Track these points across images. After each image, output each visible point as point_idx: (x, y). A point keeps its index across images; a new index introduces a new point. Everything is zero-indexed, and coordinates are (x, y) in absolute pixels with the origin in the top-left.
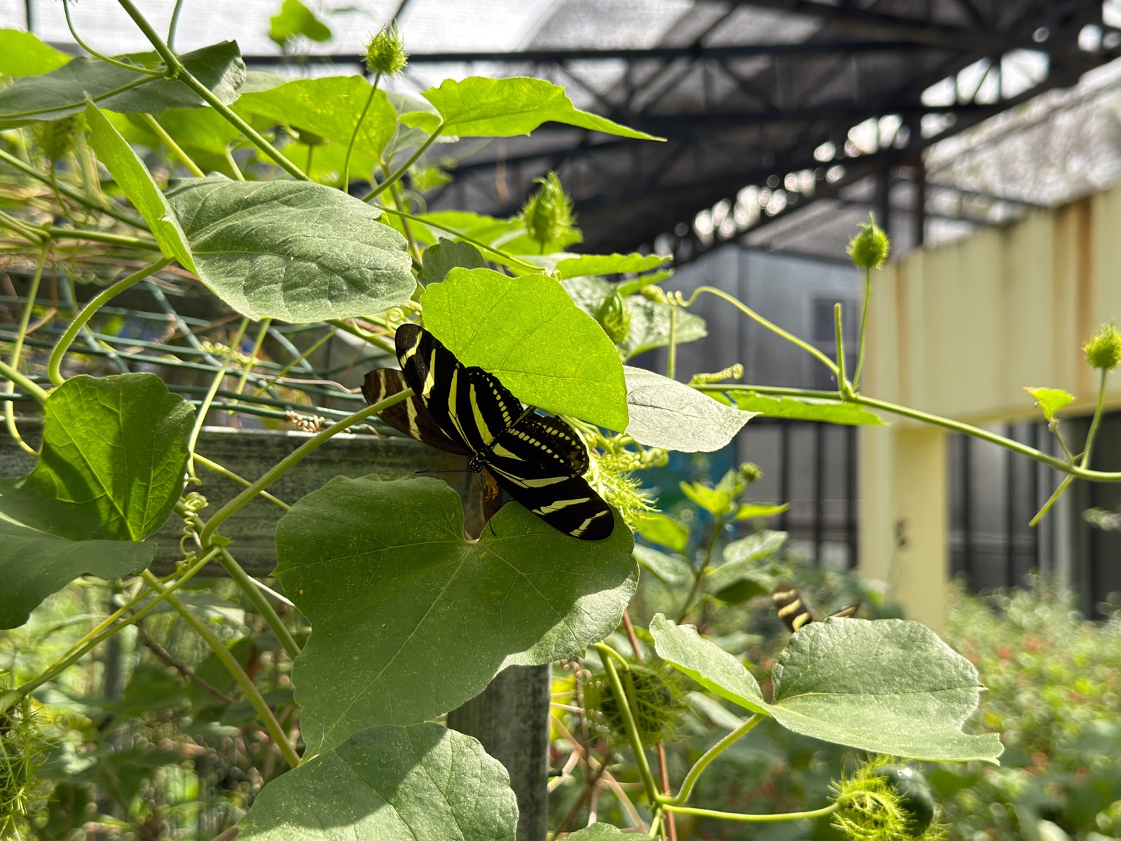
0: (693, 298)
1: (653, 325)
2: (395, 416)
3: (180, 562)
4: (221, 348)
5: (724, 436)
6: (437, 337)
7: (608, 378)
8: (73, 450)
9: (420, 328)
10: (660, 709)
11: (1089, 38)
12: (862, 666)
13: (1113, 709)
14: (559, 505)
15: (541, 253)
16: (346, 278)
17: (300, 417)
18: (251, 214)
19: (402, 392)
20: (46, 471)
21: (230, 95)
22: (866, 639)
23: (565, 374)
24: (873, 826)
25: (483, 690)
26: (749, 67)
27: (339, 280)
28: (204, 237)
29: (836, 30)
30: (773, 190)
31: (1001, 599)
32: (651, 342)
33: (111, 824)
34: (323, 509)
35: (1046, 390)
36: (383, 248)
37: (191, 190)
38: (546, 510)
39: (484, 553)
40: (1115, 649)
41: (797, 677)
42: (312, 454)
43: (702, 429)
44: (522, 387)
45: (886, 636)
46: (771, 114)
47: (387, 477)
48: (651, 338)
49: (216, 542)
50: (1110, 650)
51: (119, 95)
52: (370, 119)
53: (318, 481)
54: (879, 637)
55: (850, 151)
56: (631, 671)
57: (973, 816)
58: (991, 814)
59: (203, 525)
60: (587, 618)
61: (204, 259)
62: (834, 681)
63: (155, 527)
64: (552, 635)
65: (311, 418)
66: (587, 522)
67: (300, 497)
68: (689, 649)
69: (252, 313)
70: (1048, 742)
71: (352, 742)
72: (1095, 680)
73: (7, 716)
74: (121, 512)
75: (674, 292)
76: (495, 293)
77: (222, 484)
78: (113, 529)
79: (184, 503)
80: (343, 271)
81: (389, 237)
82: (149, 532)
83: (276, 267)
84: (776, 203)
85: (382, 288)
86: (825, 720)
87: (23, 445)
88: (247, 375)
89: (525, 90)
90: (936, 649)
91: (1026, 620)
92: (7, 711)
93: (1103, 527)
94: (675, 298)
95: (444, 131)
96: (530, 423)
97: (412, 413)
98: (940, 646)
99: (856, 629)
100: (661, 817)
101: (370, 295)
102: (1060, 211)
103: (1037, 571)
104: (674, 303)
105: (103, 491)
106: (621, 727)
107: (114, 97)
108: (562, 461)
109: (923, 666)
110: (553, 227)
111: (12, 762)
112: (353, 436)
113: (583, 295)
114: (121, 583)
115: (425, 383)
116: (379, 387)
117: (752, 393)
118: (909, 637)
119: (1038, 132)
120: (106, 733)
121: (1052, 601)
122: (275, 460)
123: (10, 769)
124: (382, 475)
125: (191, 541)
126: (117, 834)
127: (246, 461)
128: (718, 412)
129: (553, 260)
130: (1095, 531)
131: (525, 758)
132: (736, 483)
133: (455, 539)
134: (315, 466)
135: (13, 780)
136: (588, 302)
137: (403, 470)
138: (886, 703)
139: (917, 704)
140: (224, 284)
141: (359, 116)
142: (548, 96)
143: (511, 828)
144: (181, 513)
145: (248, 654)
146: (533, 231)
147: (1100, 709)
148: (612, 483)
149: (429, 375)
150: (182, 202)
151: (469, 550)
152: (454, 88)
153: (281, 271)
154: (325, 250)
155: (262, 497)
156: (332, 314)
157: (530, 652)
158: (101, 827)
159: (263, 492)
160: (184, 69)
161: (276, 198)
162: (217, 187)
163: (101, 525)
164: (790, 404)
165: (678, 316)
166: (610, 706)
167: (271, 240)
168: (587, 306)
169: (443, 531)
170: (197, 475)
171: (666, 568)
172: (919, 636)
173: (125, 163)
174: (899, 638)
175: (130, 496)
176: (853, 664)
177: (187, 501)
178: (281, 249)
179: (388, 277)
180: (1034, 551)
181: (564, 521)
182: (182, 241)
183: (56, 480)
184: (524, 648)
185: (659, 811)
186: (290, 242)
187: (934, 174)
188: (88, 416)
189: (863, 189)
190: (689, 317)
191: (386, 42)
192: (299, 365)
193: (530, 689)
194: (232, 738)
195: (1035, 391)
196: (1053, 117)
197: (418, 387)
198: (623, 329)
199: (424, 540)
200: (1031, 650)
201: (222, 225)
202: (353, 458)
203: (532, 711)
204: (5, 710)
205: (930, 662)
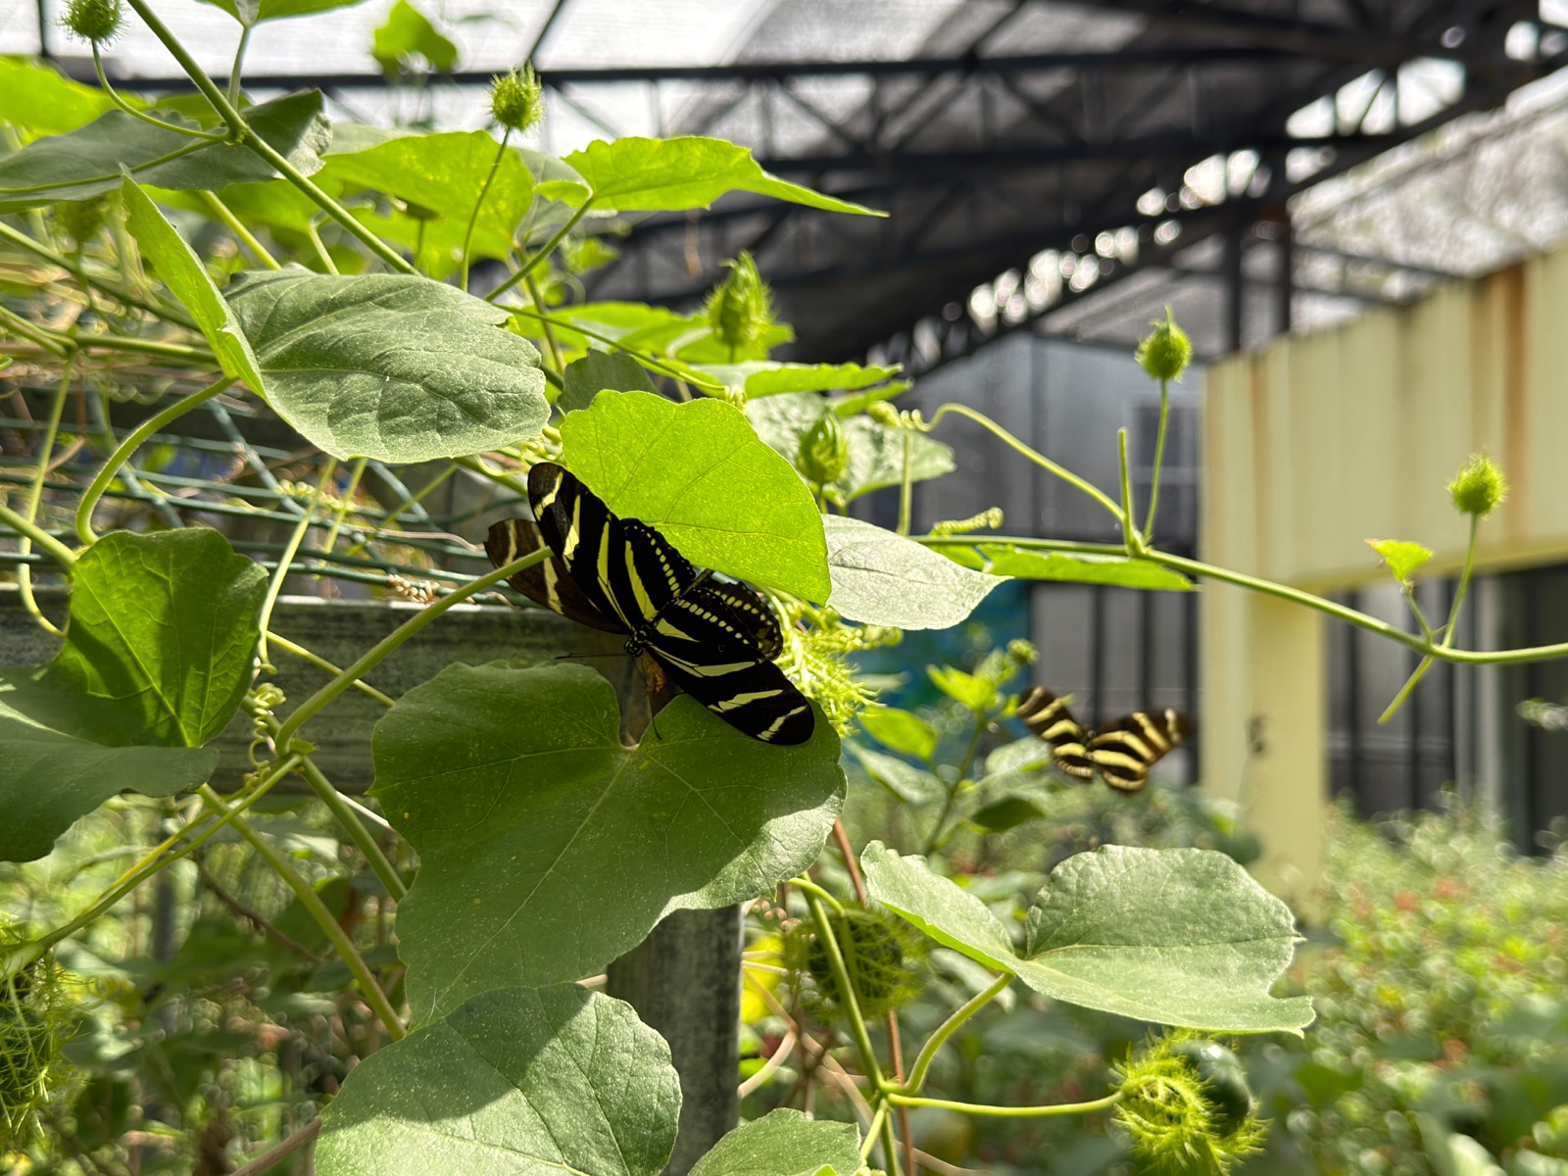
0: (936, 419)
1: (883, 455)
2: (529, 582)
3: (249, 775)
4: (304, 489)
5: (961, 608)
6: (583, 480)
7: (803, 533)
8: (108, 629)
9: (560, 469)
10: (886, 969)
11: (1520, 42)
12: (1144, 910)
13: (1558, 980)
14: (743, 699)
15: (732, 360)
16: (459, 403)
17: (407, 583)
18: (338, 318)
19: (538, 552)
20: (74, 657)
21: (311, 163)
22: (1151, 874)
23: (748, 528)
24: (1166, 1121)
25: (641, 941)
26: (1044, 85)
27: (450, 406)
28: (277, 350)
29: (1165, 33)
30: (1080, 255)
31: (1402, 826)
32: (880, 479)
33: (162, 1134)
34: (434, 706)
35: (1392, 543)
36: (508, 363)
37: (260, 288)
38: (726, 706)
39: (646, 763)
40: (1561, 897)
41: (1059, 924)
42: (422, 632)
43: (931, 599)
44: (693, 544)
45: (1177, 871)
46: (1075, 151)
47: (523, 662)
48: (879, 474)
49: (295, 748)
50: (1555, 897)
51: (166, 165)
52: (498, 187)
53: (432, 668)
54: (1167, 872)
55: (1187, 201)
56: (848, 918)
57: (1361, 1130)
58: (1386, 1127)
59: (278, 726)
60: (777, 847)
61: (276, 379)
62: (1108, 929)
63: (217, 729)
64: (732, 869)
65: (422, 585)
66: (780, 721)
67: (408, 689)
68: (915, 887)
69: (339, 450)
70: (1466, 1027)
71: (468, 1009)
72: (1533, 939)
73: (26, 975)
74: (172, 710)
75: (911, 411)
76: (656, 423)
77: (305, 672)
78: (162, 732)
79: (253, 697)
80: (456, 395)
81: (516, 348)
82: (209, 735)
83: (369, 390)
84: (1084, 274)
85: (506, 416)
86: (1091, 980)
87: (44, 622)
88: (339, 526)
89: (698, 153)
90: (1241, 887)
91: (1436, 855)
92: (26, 968)
93: (1546, 726)
94: (911, 419)
95: (594, 205)
96: (704, 592)
97: (551, 578)
98: (1247, 884)
99: (1138, 860)
100: (887, 1111)
101: (491, 426)
102: (1481, 283)
103: (1452, 786)
104: (910, 426)
105: (147, 681)
106: (834, 992)
107: (160, 168)
108: (746, 642)
109: (1222, 909)
110: (746, 326)
111: (32, 1034)
112: (478, 608)
113: (789, 416)
114: (174, 804)
115: (568, 541)
116: (507, 544)
117: (1010, 547)
118: (1207, 872)
119: (1453, 172)
120: (154, 1006)
121: (1474, 829)
122: (374, 640)
123: (30, 1043)
124: (515, 659)
125: (262, 747)
126: (170, 1148)
127: (336, 641)
128: (954, 576)
129: (744, 371)
130: (1534, 732)
131: (708, 1035)
132: (1003, 667)
133: (608, 744)
134: (428, 648)
135: (34, 1057)
136: (796, 425)
137: (543, 652)
138: (1174, 958)
139: (1214, 959)
140: (303, 412)
141: (483, 183)
142: (728, 160)
143: (672, 1116)
144: (250, 711)
145: (345, 900)
146: (720, 331)
147: (1540, 980)
148: (821, 669)
149: (572, 529)
150: (247, 305)
151: (627, 759)
152: (604, 151)
153: (377, 395)
154: (432, 366)
155: (356, 689)
156: (442, 451)
157: (704, 891)
158: (148, 1138)
159: (358, 682)
160: (251, 131)
161: (371, 298)
162: (293, 281)
163: (146, 727)
164: (1063, 562)
165: (915, 444)
166: (820, 966)
167: (364, 355)
168: (794, 430)
169: (592, 734)
170: (271, 661)
171: (908, 782)
172: (1220, 870)
173: (173, 255)
174: (1194, 874)
175: (183, 689)
176: (1133, 908)
177: (258, 694)
178: (376, 366)
179: (515, 402)
180: (1449, 760)
181: (749, 721)
182: (248, 358)
183: (87, 667)
184: (694, 886)
185: (884, 1102)
186: (388, 356)
187: (1306, 232)
188: (128, 585)
189: (1206, 253)
190: (930, 445)
191: (517, 91)
192: (410, 511)
193: (714, 943)
194: (327, 1016)
195: (1380, 545)
196: (1476, 150)
197: (557, 544)
198: (837, 463)
199: (567, 746)
200: (1443, 897)
201: (299, 335)
202: (481, 638)
203: (718, 972)
204: (23, 966)
205: (1233, 905)
